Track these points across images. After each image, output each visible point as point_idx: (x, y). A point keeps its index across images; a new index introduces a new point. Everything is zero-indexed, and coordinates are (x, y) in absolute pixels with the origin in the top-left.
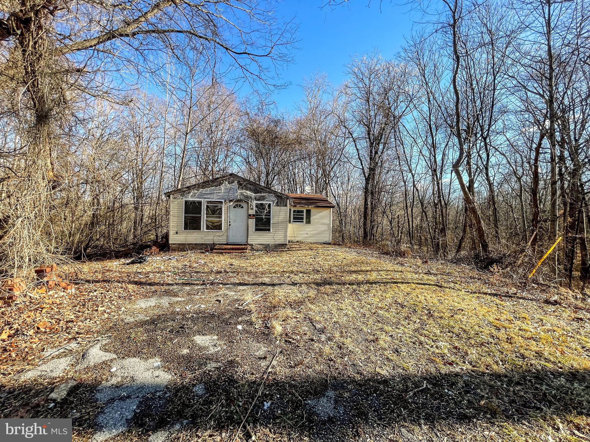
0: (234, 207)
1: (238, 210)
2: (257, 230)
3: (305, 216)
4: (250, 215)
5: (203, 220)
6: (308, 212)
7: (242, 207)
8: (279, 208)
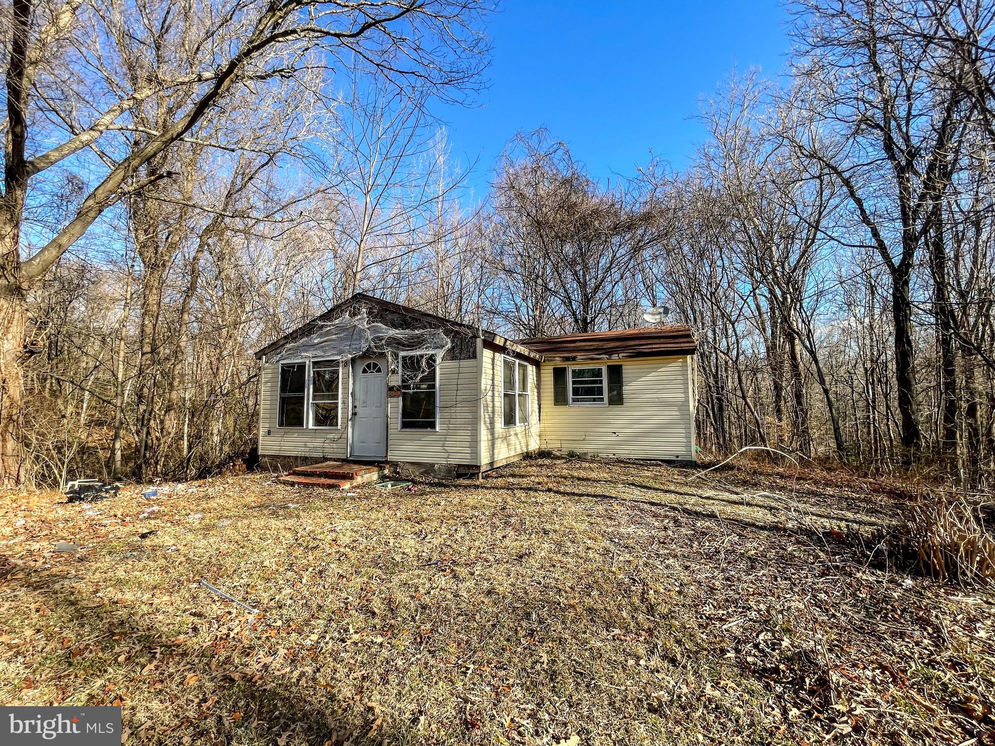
0: (364, 371)
1: (372, 376)
2: (405, 425)
3: (605, 385)
4: (391, 389)
5: (308, 404)
6: (616, 372)
7: (379, 371)
8: (455, 364)
